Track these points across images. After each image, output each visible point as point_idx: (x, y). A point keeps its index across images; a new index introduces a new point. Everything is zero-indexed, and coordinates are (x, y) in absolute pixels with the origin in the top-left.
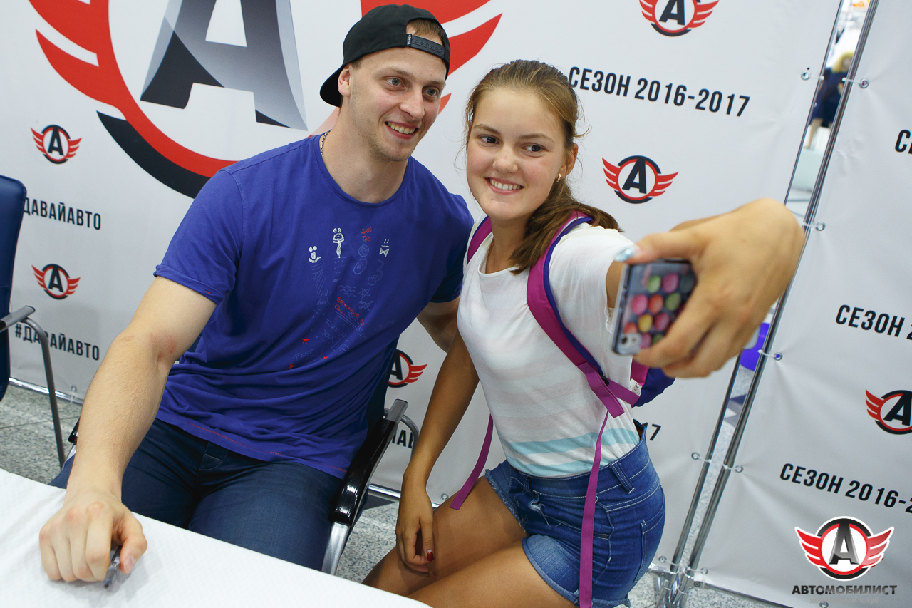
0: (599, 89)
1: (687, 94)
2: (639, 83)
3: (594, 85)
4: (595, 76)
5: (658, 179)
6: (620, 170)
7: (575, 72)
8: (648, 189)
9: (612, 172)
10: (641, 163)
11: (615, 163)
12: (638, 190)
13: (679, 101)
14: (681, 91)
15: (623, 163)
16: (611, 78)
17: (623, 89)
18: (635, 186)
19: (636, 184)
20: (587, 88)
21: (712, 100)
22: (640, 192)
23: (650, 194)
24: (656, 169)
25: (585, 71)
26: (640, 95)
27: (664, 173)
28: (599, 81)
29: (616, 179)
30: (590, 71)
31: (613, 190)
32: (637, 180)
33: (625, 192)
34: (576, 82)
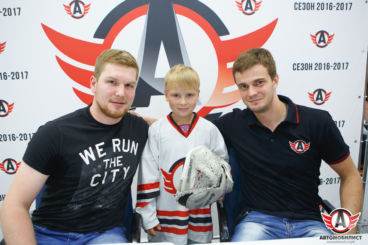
0: (303, 69)
1: (330, 65)
2: (315, 65)
3: (301, 68)
4: (301, 65)
5: (326, 95)
6: (314, 95)
7: (295, 65)
8: (324, 99)
9: (311, 96)
10: (320, 91)
11: (312, 93)
12: (320, 100)
13: (328, 68)
14: (328, 65)
15: (314, 93)
16: (306, 65)
17: (311, 68)
18: (319, 99)
19: (319, 98)
20: (299, 70)
21: (338, 66)
22: (321, 100)
23: (324, 101)
24: (325, 92)
25: (298, 64)
26: (316, 69)
27: (327, 93)
28: (303, 67)
29: (313, 98)
30: (299, 64)
31: (313, 102)
32: (319, 97)
33: (317, 102)
34: (296, 68)
